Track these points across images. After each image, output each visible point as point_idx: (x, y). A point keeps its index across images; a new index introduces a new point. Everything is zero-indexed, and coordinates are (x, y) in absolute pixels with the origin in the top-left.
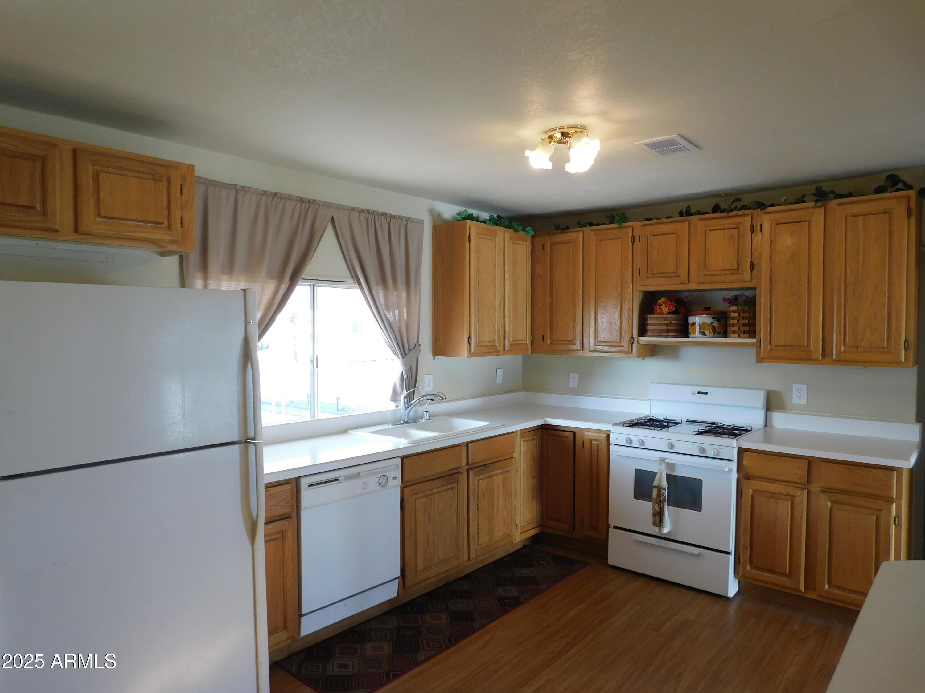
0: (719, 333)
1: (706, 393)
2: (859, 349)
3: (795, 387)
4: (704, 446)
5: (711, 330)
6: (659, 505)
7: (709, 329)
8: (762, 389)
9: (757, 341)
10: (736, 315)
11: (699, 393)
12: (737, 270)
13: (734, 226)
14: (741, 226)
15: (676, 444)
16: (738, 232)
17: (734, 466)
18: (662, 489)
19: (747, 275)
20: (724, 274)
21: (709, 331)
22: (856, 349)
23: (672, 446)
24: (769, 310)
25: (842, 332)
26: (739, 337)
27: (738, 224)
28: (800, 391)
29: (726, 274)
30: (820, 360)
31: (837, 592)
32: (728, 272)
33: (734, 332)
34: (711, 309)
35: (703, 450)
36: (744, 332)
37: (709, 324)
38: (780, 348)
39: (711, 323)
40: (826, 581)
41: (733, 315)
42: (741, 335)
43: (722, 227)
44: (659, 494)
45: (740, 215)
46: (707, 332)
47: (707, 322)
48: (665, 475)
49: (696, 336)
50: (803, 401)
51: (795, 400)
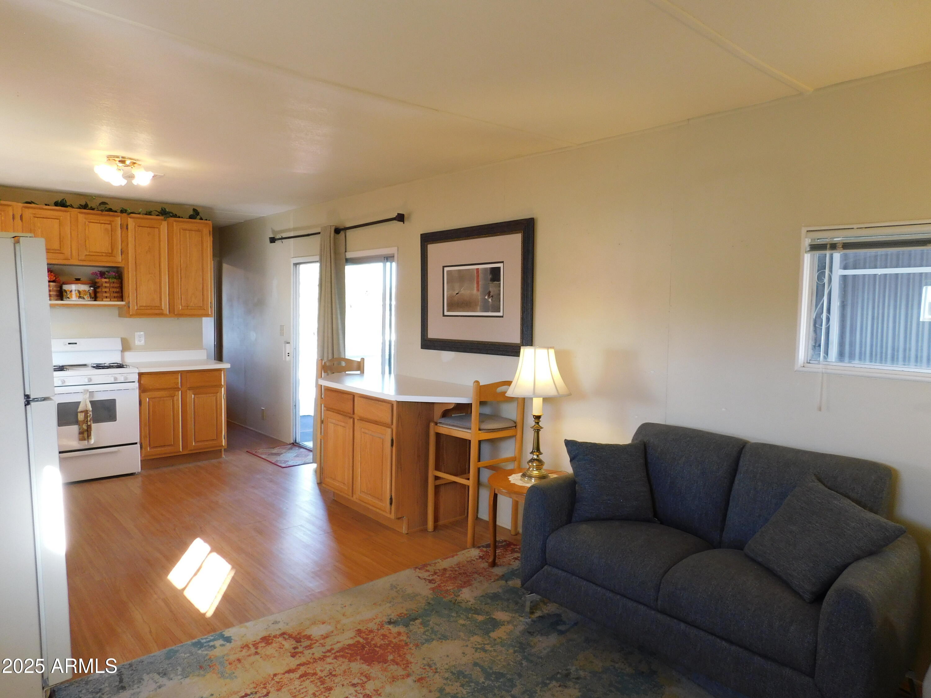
0: (93, 298)
1: (76, 343)
2: (189, 308)
3: (137, 334)
4: (116, 375)
5: (88, 295)
6: (86, 424)
7: (87, 295)
8: (118, 337)
9: (126, 303)
10: (107, 285)
11: (69, 344)
12: (111, 254)
13: (109, 222)
14: (113, 224)
15: (93, 377)
16: (111, 226)
17: (137, 385)
18: (89, 411)
19: (119, 259)
20: (100, 256)
21: (87, 296)
22: (187, 308)
23: (90, 380)
24: (135, 282)
25: (180, 298)
26: (110, 301)
27: (110, 221)
28: (140, 336)
29: (103, 256)
30: (167, 315)
31: (200, 444)
32: (104, 254)
33: (106, 297)
34: (81, 280)
35: (116, 379)
36: (114, 297)
37: (87, 291)
38: (143, 308)
39: (89, 290)
40: (193, 440)
41: (105, 285)
42: (112, 300)
43: (98, 221)
44: (86, 417)
45: (111, 215)
46: (85, 297)
47: (86, 289)
48: (89, 402)
49: (74, 299)
50: (143, 342)
51: (137, 343)
